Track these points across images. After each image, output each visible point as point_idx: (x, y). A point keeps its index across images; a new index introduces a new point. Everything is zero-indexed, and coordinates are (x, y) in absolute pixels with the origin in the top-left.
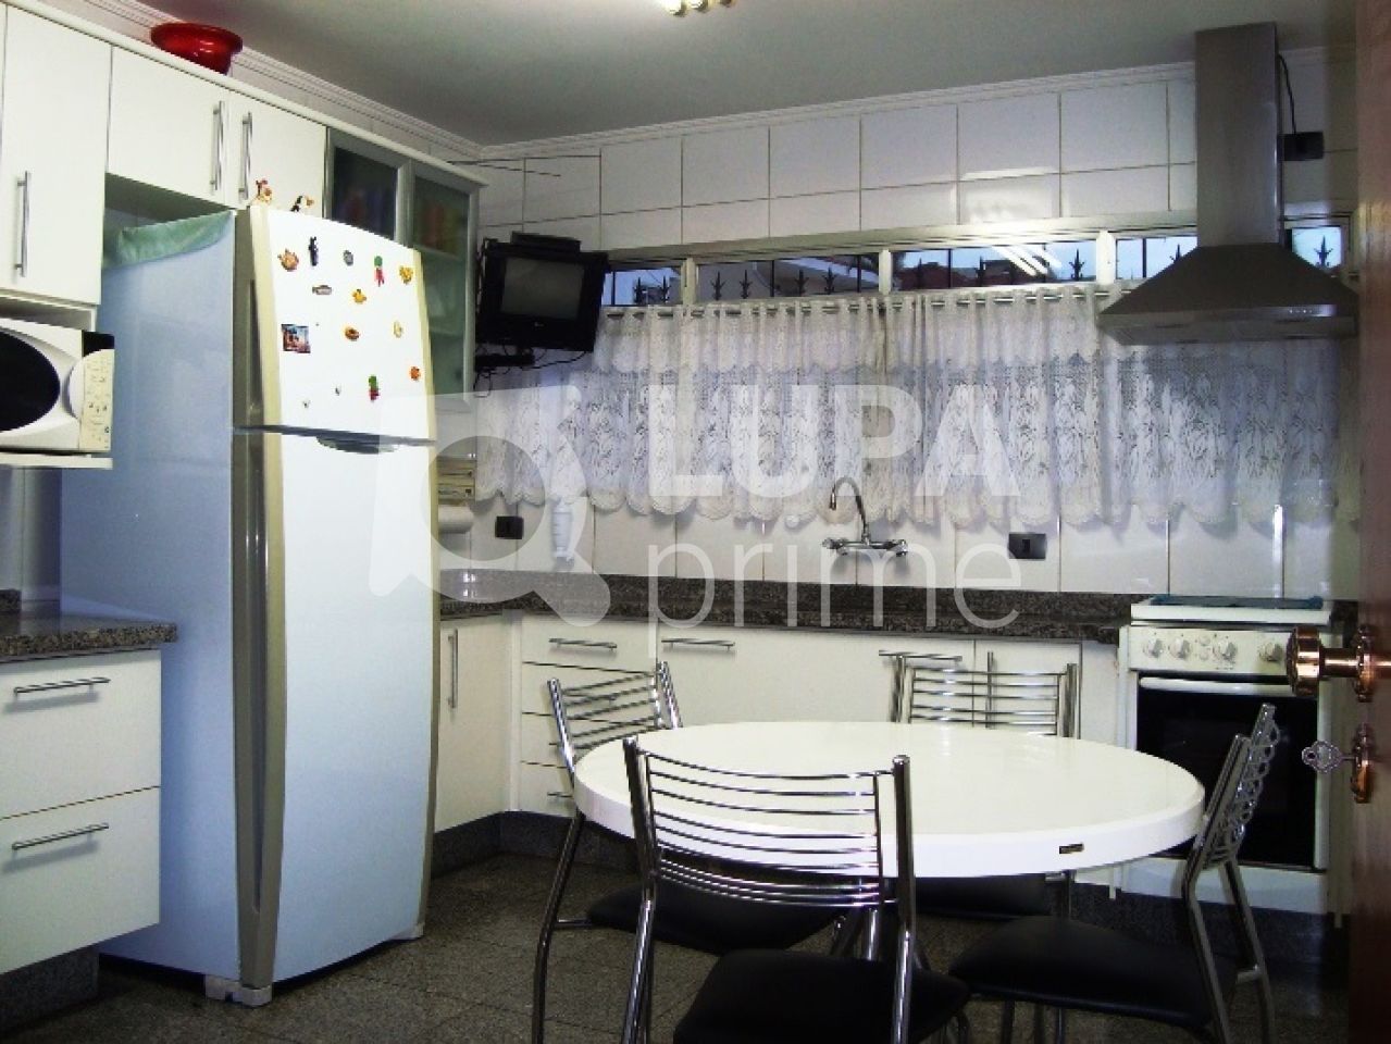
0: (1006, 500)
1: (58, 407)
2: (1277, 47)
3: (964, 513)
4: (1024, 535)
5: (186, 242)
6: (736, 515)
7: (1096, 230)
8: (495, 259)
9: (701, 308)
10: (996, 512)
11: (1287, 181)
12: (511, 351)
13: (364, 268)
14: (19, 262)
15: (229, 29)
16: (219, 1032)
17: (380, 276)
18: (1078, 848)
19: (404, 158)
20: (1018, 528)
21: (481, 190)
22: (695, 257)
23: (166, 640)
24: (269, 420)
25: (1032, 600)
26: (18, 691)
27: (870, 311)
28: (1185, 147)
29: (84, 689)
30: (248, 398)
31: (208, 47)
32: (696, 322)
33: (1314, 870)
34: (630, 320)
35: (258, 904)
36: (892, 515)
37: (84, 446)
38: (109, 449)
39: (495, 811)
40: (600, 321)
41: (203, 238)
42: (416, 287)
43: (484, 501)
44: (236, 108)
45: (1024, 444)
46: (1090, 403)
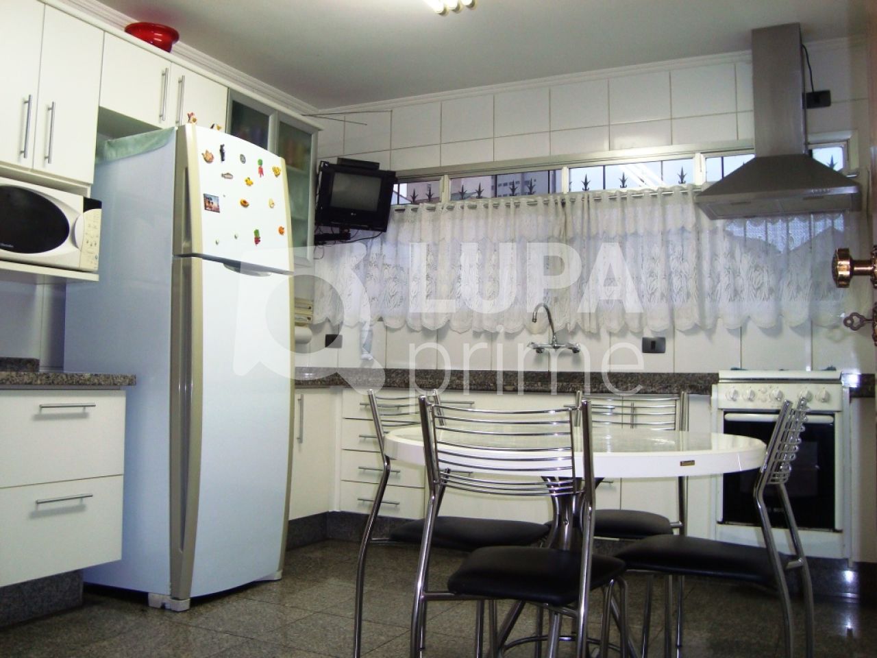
0: (641, 316)
1: (68, 241)
2: (801, 40)
3: (615, 326)
4: (651, 339)
5: (147, 146)
6: (474, 329)
7: (694, 152)
8: (328, 173)
9: (452, 205)
10: (634, 325)
11: (809, 121)
12: (337, 231)
13: (252, 166)
14: (47, 155)
15: (171, 27)
16: (158, 623)
17: (261, 171)
18: (691, 463)
19: (273, 110)
20: (649, 335)
21: (319, 132)
22: (448, 174)
23: (129, 384)
24: (195, 251)
25: (657, 378)
26: (42, 407)
27: (556, 203)
28: (746, 100)
29: (80, 410)
30: (183, 237)
31: (158, 37)
32: (450, 213)
33: (835, 531)
34: (409, 211)
35: (182, 547)
36: (571, 327)
37: (83, 267)
38: (97, 269)
39: (325, 511)
40: (391, 214)
41: (157, 143)
42: (282, 180)
43: (318, 325)
44: (175, 73)
45: (651, 282)
46: (691, 256)
